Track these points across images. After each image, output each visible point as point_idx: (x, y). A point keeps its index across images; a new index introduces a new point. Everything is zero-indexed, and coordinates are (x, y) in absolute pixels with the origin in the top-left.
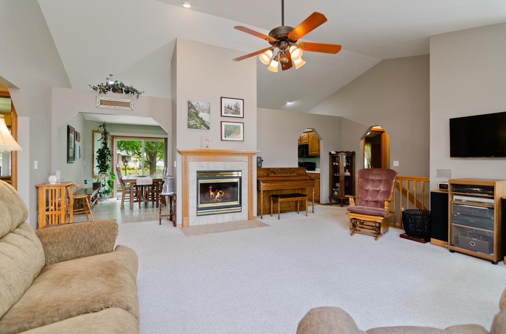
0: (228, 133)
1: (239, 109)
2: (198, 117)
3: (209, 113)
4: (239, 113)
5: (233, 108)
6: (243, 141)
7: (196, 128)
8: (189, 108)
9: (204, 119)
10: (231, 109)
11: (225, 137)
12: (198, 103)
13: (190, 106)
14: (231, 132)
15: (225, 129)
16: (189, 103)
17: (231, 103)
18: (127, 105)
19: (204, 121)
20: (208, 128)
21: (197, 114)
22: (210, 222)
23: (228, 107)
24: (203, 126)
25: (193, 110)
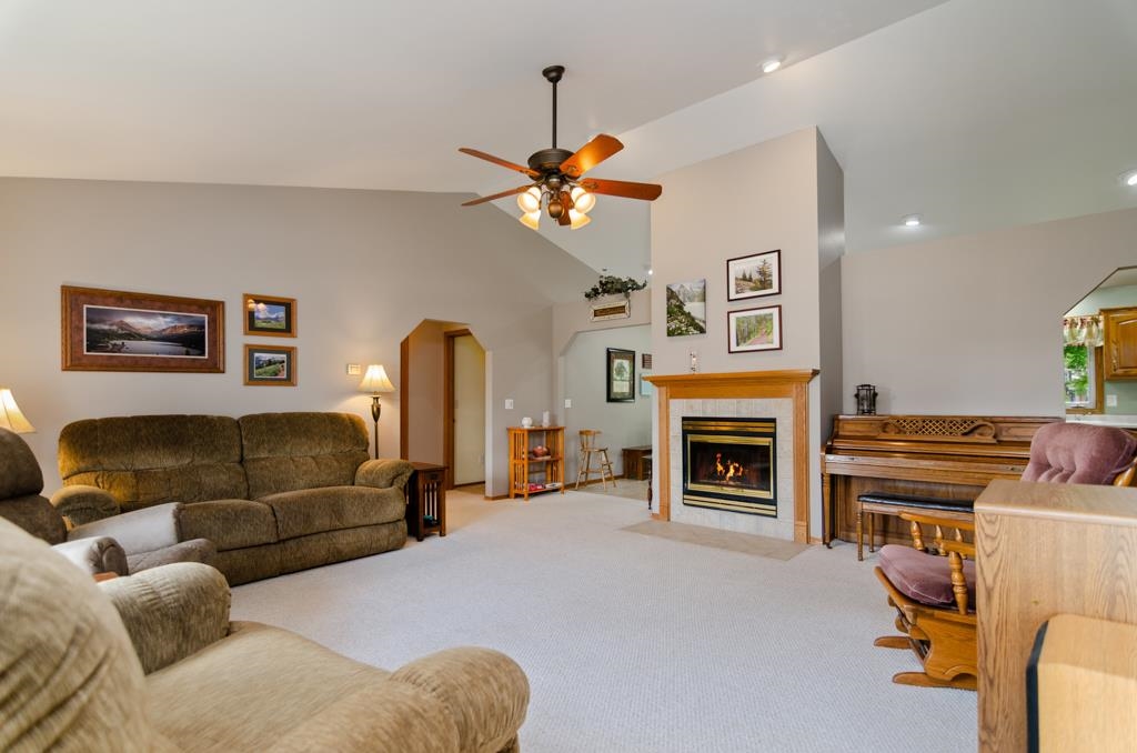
0: (743, 337)
1: (770, 275)
2: (683, 313)
3: (704, 300)
4: (770, 286)
5: (756, 276)
6: (781, 348)
7: (679, 334)
8: (668, 300)
9: (692, 314)
10: (750, 280)
11: (738, 345)
12: (682, 286)
13: (671, 295)
14: (749, 333)
15: (738, 326)
16: (668, 289)
17: (750, 267)
18: (621, 309)
19: (693, 319)
20: (702, 331)
21: (680, 307)
22: (707, 524)
23: (744, 279)
24: (691, 329)
25: (673, 302)
